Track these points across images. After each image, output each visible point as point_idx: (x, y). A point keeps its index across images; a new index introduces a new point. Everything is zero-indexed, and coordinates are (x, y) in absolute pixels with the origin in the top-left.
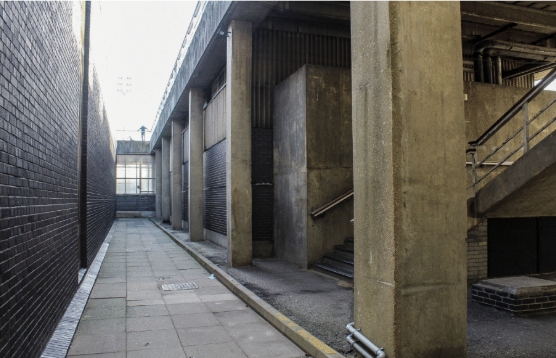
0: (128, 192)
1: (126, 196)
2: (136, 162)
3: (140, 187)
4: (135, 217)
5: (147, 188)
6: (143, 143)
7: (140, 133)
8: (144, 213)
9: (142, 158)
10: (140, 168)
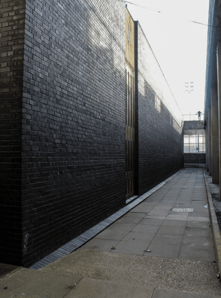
0: (191, 152)
1: (190, 154)
2: (196, 133)
3: (198, 149)
4: (195, 167)
5: (202, 150)
6: (199, 122)
7: (197, 116)
8: (201, 165)
9: (199, 131)
10: (198, 137)
